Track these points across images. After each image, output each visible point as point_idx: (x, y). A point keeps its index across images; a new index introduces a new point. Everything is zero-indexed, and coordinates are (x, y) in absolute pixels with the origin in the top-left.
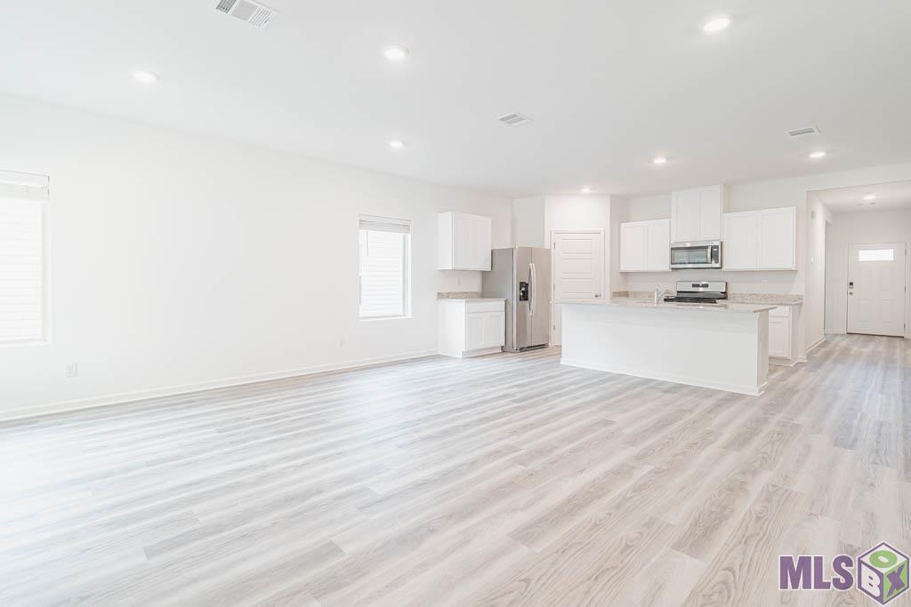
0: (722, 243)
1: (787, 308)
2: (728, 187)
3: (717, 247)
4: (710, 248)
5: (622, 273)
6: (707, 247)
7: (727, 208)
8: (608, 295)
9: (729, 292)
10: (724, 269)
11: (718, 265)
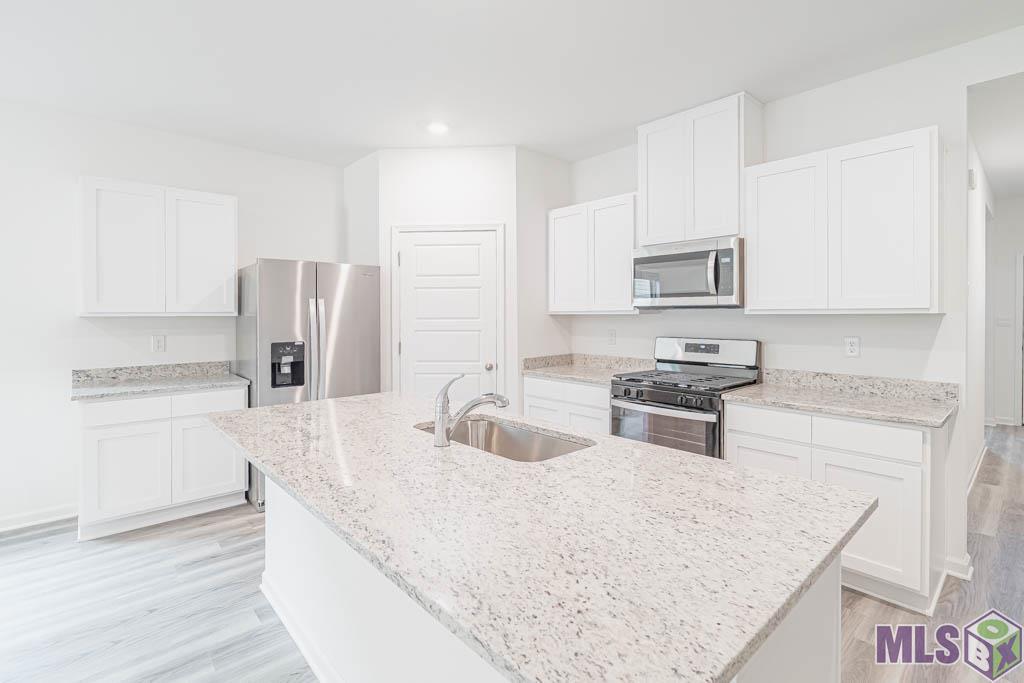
0: (742, 242)
1: (916, 435)
2: (761, 102)
3: (729, 252)
4: (712, 256)
5: (554, 316)
6: (705, 255)
7: (758, 150)
8: (514, 365)
9: (769, 365)
10: (747, 310)
11: (734, 300)
